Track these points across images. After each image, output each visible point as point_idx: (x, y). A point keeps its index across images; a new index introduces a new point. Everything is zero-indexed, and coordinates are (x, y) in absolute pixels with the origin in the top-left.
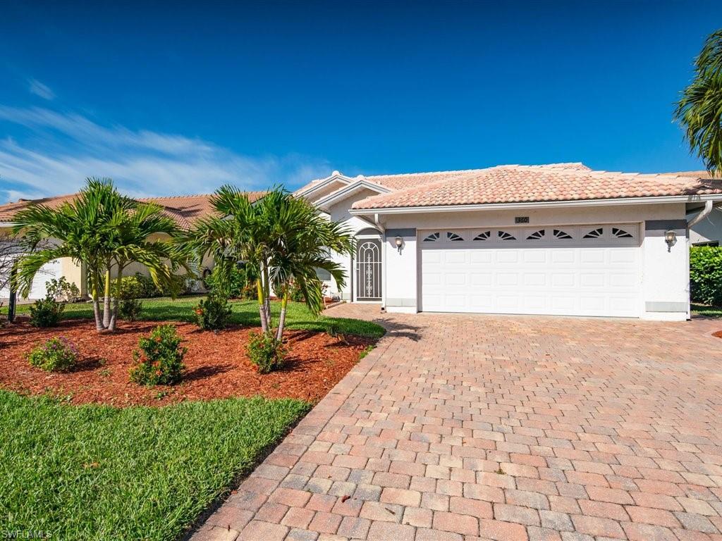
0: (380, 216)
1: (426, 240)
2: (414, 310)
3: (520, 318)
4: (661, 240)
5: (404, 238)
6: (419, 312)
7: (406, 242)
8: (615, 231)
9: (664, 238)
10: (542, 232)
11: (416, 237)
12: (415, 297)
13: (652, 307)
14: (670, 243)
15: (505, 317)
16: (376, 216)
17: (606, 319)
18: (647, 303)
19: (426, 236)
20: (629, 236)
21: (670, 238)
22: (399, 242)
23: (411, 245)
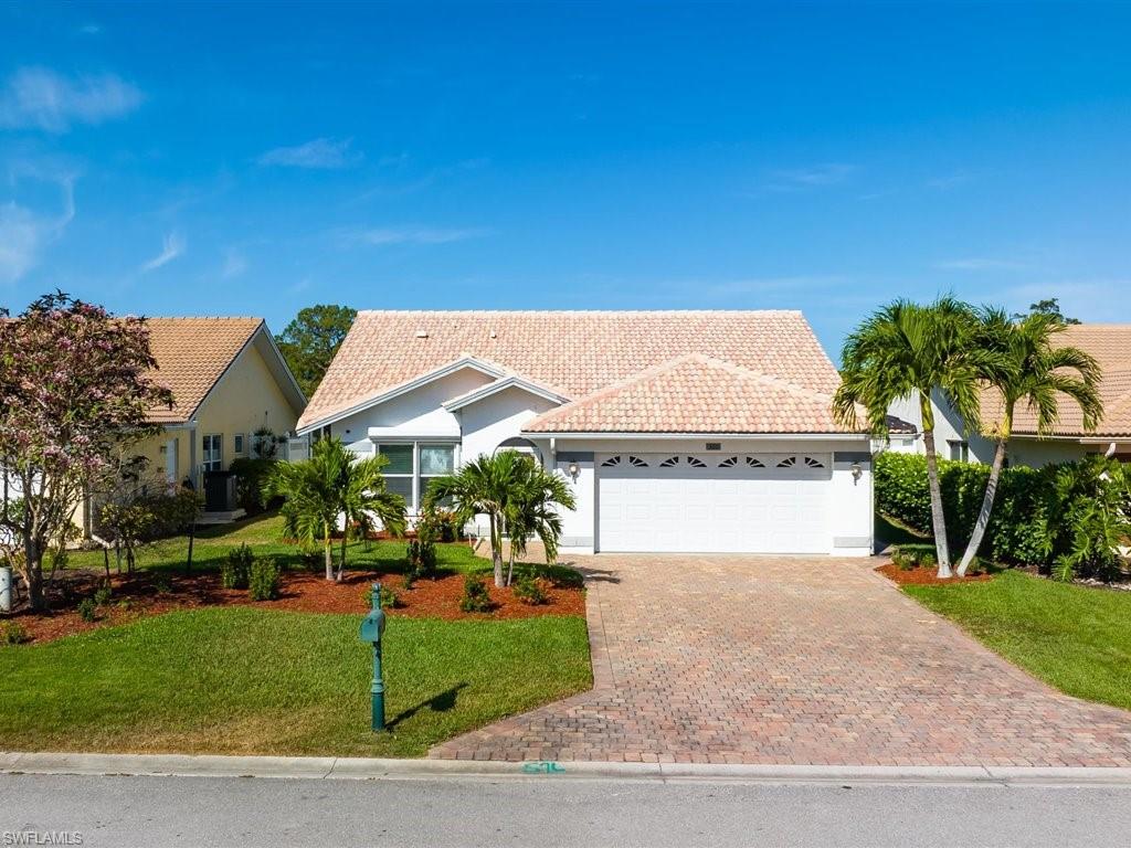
0: (556, 440)
1: (605, 465)
2: (590, 551)
3: (711, 558)
4: (848, 474)
5: (580, 463)
6: (596, 552)
7: (582, 470)
8: (807, 460)
9: (851, 472)
10: (735, 459)
11: (592, 463)
12: (592, 534)
13: (841, 543)
14: (856, 477)
15: (695, 558)
16: (553, 442)
17: (796, 557)
18: (836, 539)
19: (605, 459)
20: (820, 466)
21: (856, 471)
22: (573, 469)
23: (587, 474)
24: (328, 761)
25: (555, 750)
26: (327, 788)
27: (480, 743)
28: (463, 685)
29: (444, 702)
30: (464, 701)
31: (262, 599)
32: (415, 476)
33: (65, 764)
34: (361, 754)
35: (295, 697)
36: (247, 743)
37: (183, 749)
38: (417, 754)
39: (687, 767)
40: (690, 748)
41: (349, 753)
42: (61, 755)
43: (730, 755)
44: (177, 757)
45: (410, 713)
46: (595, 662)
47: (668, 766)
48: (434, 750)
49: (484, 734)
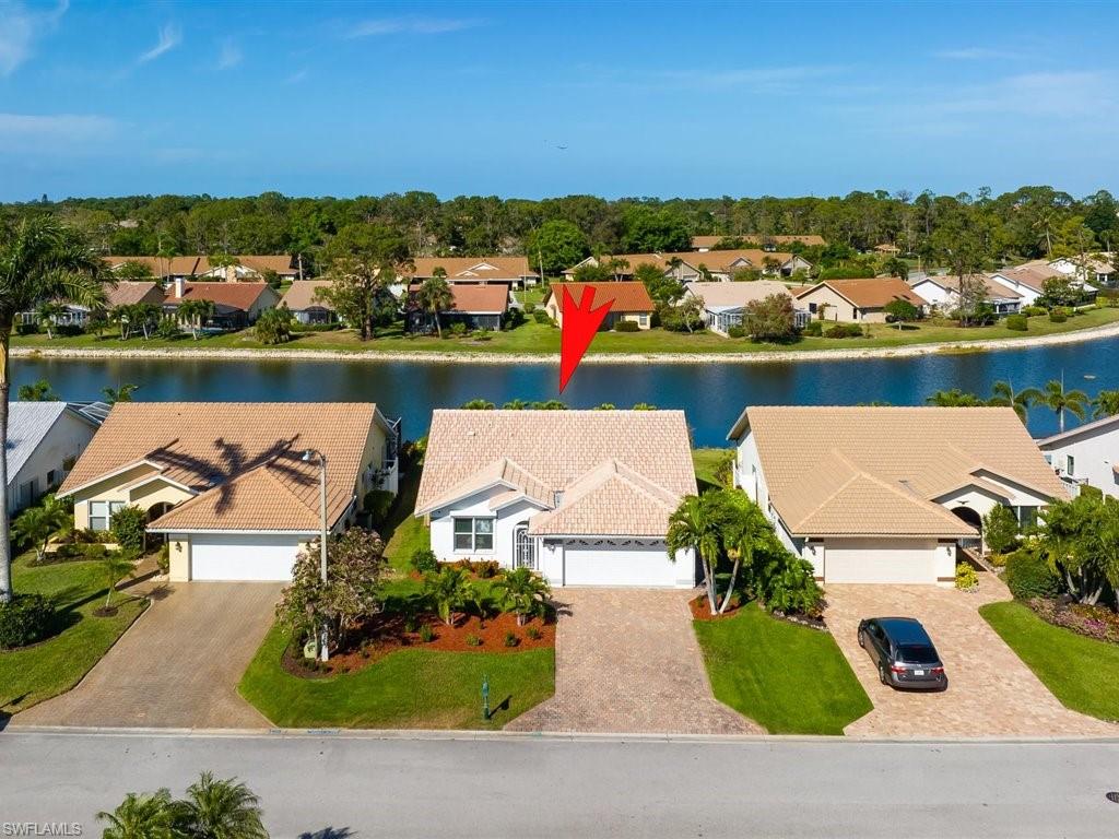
1: (568, 545)
2: (560, 585)
3: (618, 590)
5: (556, 545)
6: (563, 586)
7: (557, 548)
12: (561, 578)
13: (679, 582)
15: (610, 590)
17: (658, 588)
23: (559, 550)
24: (473, 732)
25: (540, 728)
26: (475, 745)
27: (518, 724)
28: (510, 696)
29: (505, 705)
30: (511, 704)
31: (425, 642)
32: (473, 534)
33: (394, 735)
34: (482, 729)
35: (455, 704)
36: (448, 726)
37: (429, 728)
38: (500, 729)
39: (579, 734)
40: (583, 725)
41: (479, 729)
42: (393, 731)
43: (593, 729)
44: (427, 731)
45: (495, 711)
46: (557, 678)
47: (574, 733)
48: (505, 727)
49: (519, 720)
